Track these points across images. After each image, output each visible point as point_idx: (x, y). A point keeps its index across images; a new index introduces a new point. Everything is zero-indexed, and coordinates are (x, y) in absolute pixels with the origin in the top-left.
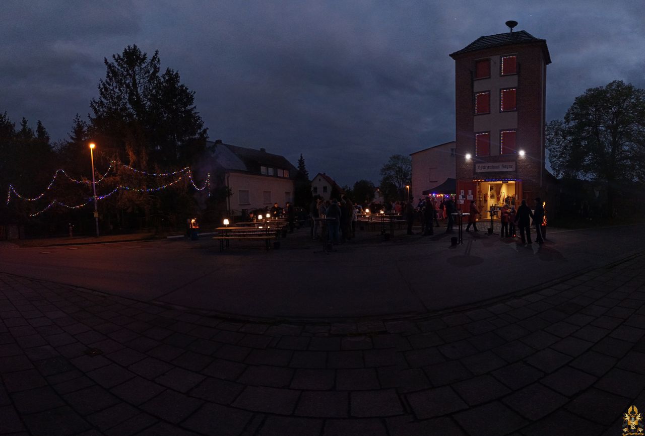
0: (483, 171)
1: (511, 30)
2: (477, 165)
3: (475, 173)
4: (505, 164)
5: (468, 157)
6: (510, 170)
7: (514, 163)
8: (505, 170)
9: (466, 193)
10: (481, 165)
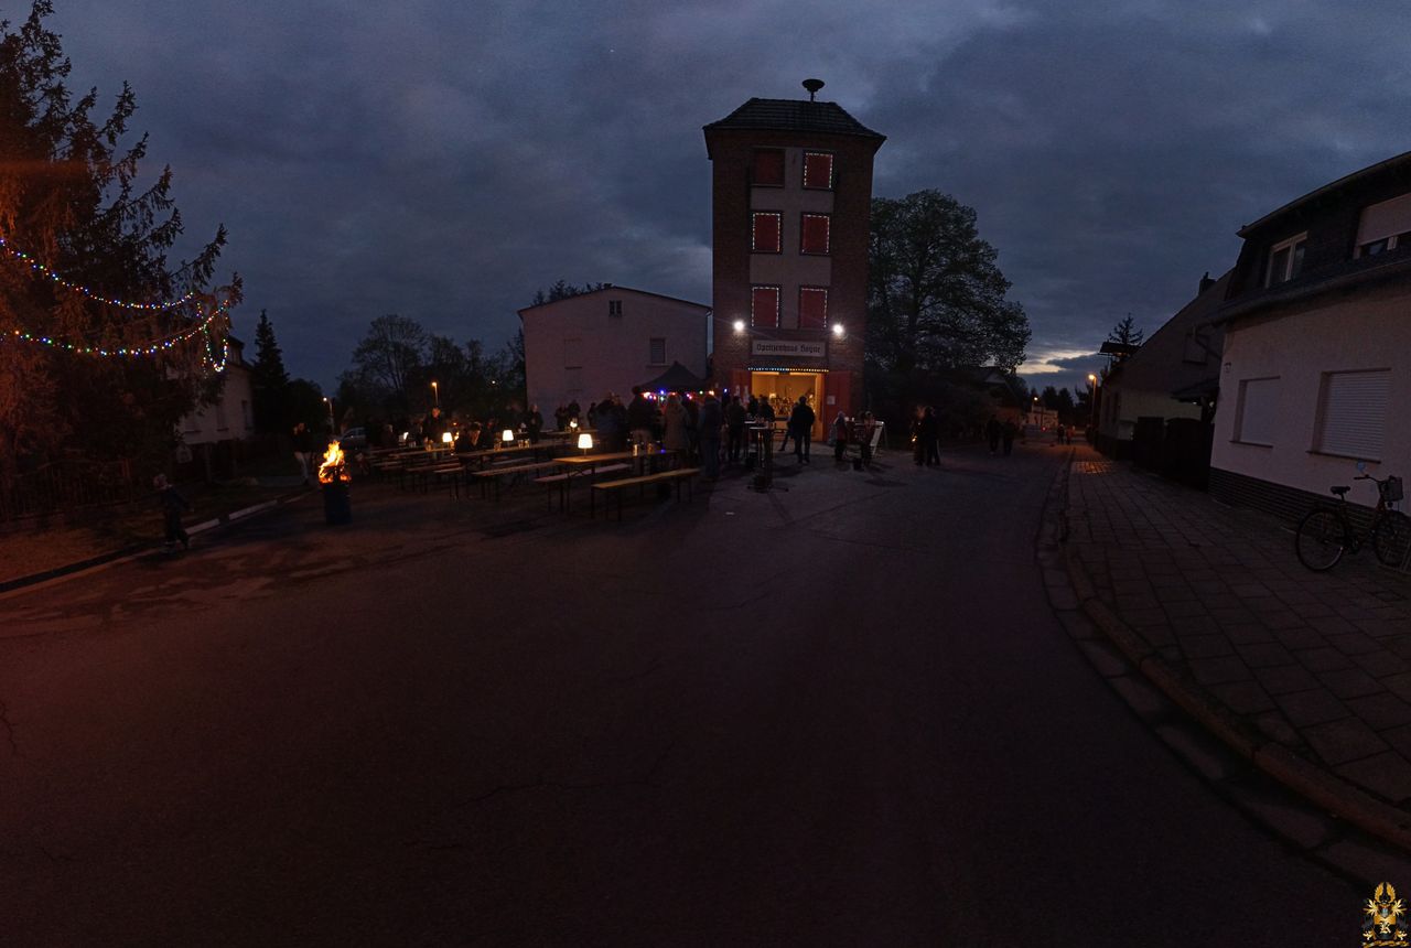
0: (765, 352)
1: (812, 97)
2: (755, 343)
3: (751, 356)
4: (806, 344)
5: (739, 326)
6: (817, 354)
7: (824, 344)
8: (807, 354)
9: (742, 390)
10: (763, 343)
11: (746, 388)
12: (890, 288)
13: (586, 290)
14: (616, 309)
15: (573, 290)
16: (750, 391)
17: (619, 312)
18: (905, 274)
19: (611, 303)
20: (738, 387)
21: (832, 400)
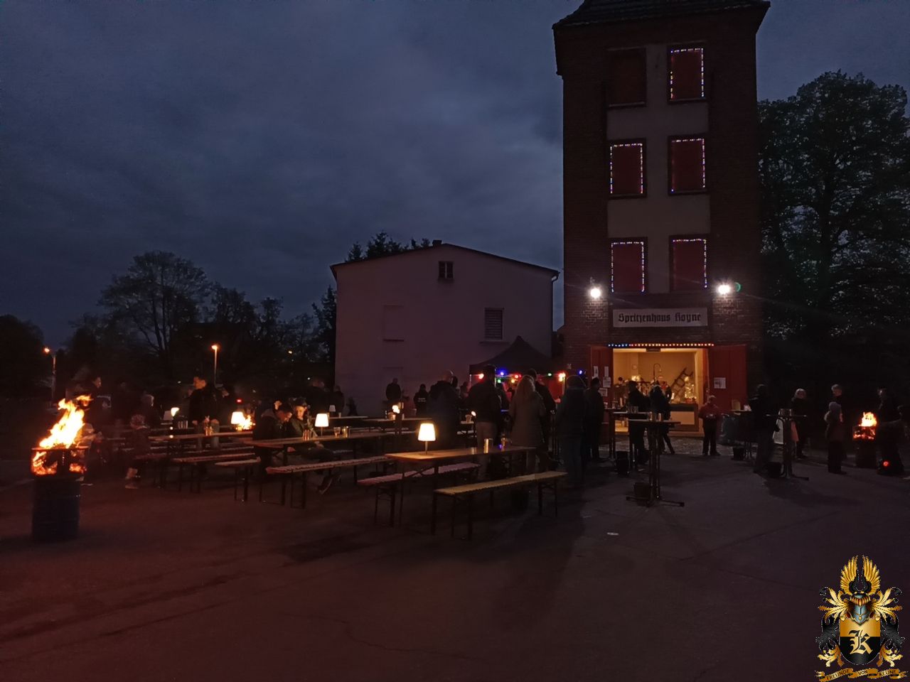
0: (630, 324)
2: (616, 313)
3: (611, 329)
4: (683, 312)
5: (596, 293)
7: (706, 309)
8: (683, 324)
9: (601, 373)
10: (626, 313)
11: (607, 369)
12: (786, 228)
13: (410, 247)
14: (446, 273)
15: (395, 247)
16: (611, 374)
17: (450, 275)
18: (805, 204)
19: (442, 264)
20: (596, 368)
21: (722, 383)
